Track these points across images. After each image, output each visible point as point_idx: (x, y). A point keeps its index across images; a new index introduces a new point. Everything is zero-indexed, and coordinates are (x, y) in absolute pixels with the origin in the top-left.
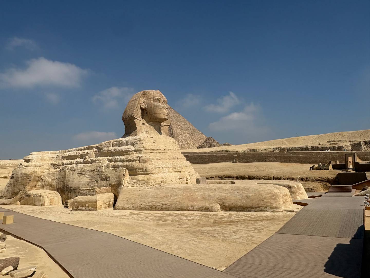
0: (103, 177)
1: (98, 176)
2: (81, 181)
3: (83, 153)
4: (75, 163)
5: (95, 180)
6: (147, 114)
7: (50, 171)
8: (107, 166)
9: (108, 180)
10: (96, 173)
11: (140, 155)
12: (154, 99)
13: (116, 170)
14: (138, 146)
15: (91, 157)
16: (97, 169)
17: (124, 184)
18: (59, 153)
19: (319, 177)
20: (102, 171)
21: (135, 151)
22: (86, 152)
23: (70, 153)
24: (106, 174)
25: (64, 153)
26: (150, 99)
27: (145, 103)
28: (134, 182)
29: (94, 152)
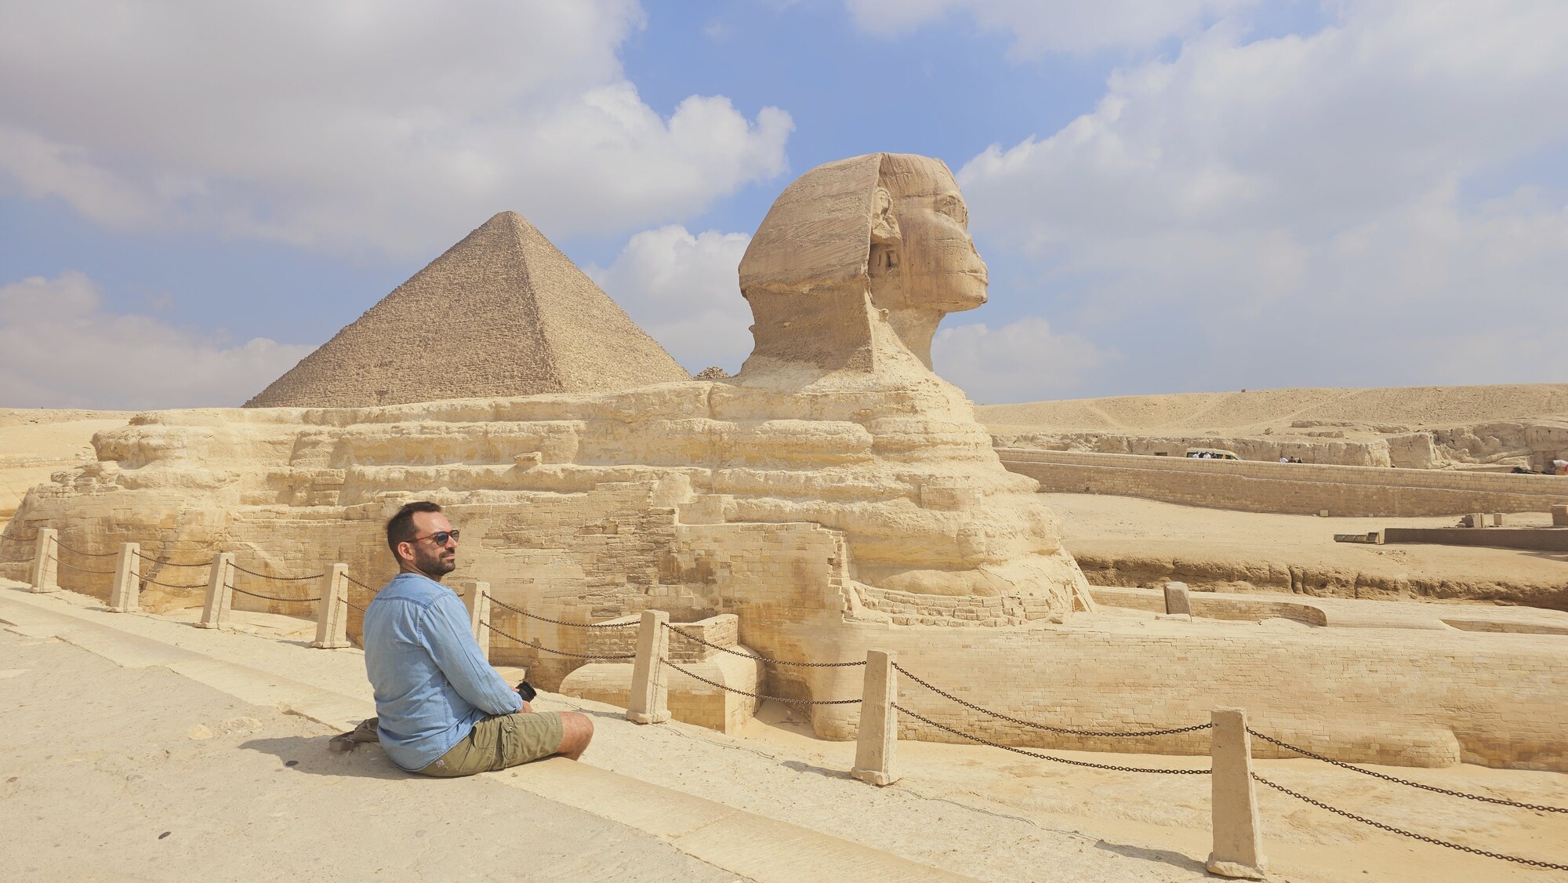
0: (685, 562)
1: (649, 557)
2: (527, 576)
3: (504, 435)
4: (446, 478)
5: (629, 578)
7: (270, 511)
8: (702, 511)
9: (719, 580)
10: (628, 537)
11: (921, 470)
12: (939, 197)
13: (773, 532)
14: (896, 426)
15: (561, 455)
16: (631, 520)
17: (850, 608)
18: (307, 420)
19: (1497, 580)
20: (672, 535)
21: (879, 449)
22: (520, 430)
23: (402, 424)
24: (703, 553)
25: (343, 424)
26: (915, 199)
27: (889, 214)
28: (899, 597)
29: (578, 433)
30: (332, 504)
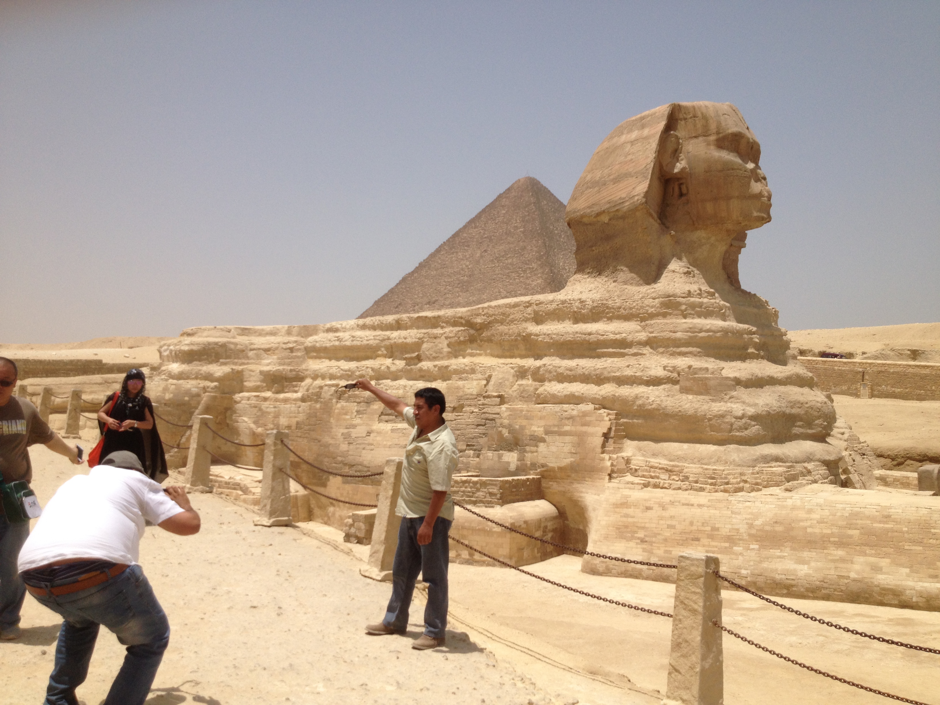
0: (504, 433)
3: (400, 340)
5: (468, 445)
6: (683, 198)
7: (258, 396)
8: (520, 396)
9: (528, 448)
10: (469, 416)
11: (680, 363)
13: (566, 411)
15: (434, 355)
16: (475, 402)
17: (614, 472)
18: (289, 333)
20: (498, 414)
21: (651, 344)
22: (410, 336)
23: (340, 334)
24: (517, 427)
26: (701, 139)
27: (679, 153)
29: (446, 338)
30: (296, 392)
